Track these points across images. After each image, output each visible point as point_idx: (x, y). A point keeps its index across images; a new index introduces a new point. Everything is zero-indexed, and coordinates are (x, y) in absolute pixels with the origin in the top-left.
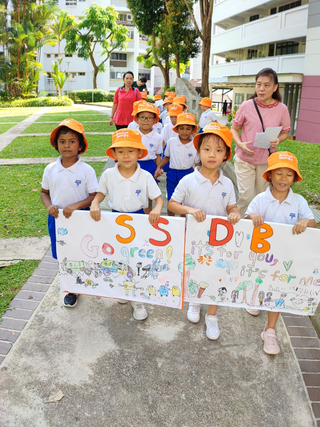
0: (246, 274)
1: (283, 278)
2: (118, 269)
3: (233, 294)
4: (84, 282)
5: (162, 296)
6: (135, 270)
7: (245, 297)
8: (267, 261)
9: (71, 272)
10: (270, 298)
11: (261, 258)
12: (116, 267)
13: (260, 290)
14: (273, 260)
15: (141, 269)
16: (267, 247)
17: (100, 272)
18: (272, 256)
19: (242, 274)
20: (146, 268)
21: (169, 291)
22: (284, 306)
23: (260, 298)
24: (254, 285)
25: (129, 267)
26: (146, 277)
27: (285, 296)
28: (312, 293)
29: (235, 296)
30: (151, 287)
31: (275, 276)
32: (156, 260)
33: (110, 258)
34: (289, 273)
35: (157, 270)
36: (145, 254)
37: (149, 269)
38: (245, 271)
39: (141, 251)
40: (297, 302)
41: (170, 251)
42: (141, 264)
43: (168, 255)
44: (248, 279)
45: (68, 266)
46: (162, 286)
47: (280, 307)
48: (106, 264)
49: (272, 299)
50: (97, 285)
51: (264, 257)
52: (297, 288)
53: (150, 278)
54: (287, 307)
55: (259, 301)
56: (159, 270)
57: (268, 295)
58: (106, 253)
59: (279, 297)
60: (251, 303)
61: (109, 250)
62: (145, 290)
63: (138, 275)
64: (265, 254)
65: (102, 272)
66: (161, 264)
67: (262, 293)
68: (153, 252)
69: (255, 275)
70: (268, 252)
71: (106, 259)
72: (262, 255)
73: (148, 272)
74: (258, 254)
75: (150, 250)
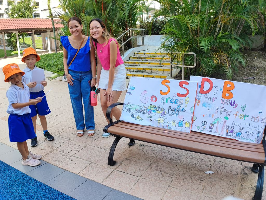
0: (219, 113)
1: (241, 116)
2: (157, 110)
3: (210, 126)
4: (135, 117)
5: (179, 127)
6: (166, 111)
7: (217, 129)
8: (231, 105)
9: (130, 110)
10: (233, 131)
11: (228, 102)
12: (156, 109)
13: (227, 124)
14: (235, 104)
15: (170, 110)
16: (231, 96)
17: (146, 112)
18: (234, 102)
19: (216, 113)
20: (173, 110)
21: (183, 124)
22: (241, 137)
23: (226, 130)
24: (223, 121)
25: (163, 109)
26: (172, 115)
27: (242, 129)
28: (259, 128)
29: (211, 127)
30: (174, 121)
31: (236, 115)
32: (179, 105)
33: (154, 104)
34: (244, 113)
35: (178, 111)
36: (174, 102)
37: (175, 110)
38: (218, 110)
39: (172, 100)
40: (250, 134)
41: (187, 100)
42: (170, 107)
43: (186, 102)
44: (220, 116)
45: (129, 107)
46: (180, 121)
47: (239, 138)
48: (151, 107)
49: (234, 131)
50: (143, 119)
51: (229, 102)
52: (250, 124)
53: (174, 115)
54: (244, 138)
55: (226, 132)
56: (180, 111)
57: (231, 128)
58: (152, 101)
59: (238, 130)
60: (221, 133)
61: (154, 99)
62: (170, 123)
63: (168, 114)
64: (230, 100)
65: (148, 112)
66: (181, 108)
67: (228, 127)
68: (178, 101)
69: (224, 114)
70: (231, 99)
71: (152, 105)
72: (228, 101)
73: (174, 112)
74: (226, 100)
75: (177, 99)
